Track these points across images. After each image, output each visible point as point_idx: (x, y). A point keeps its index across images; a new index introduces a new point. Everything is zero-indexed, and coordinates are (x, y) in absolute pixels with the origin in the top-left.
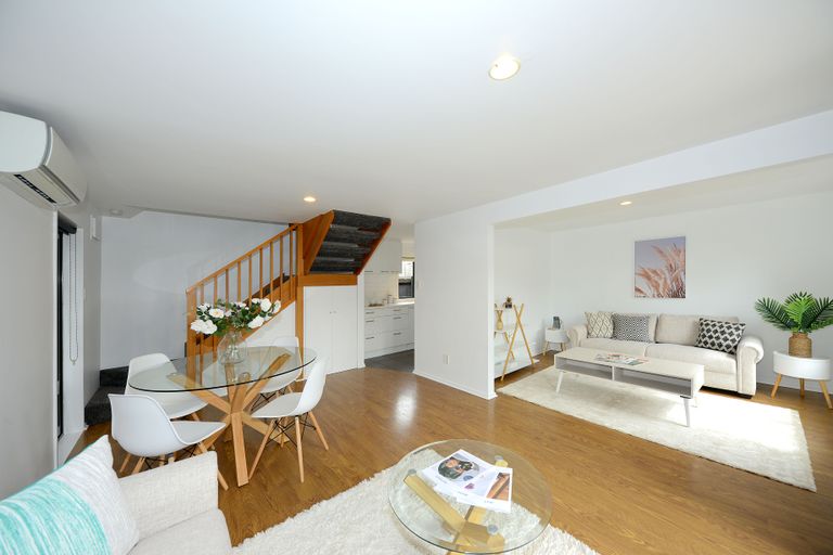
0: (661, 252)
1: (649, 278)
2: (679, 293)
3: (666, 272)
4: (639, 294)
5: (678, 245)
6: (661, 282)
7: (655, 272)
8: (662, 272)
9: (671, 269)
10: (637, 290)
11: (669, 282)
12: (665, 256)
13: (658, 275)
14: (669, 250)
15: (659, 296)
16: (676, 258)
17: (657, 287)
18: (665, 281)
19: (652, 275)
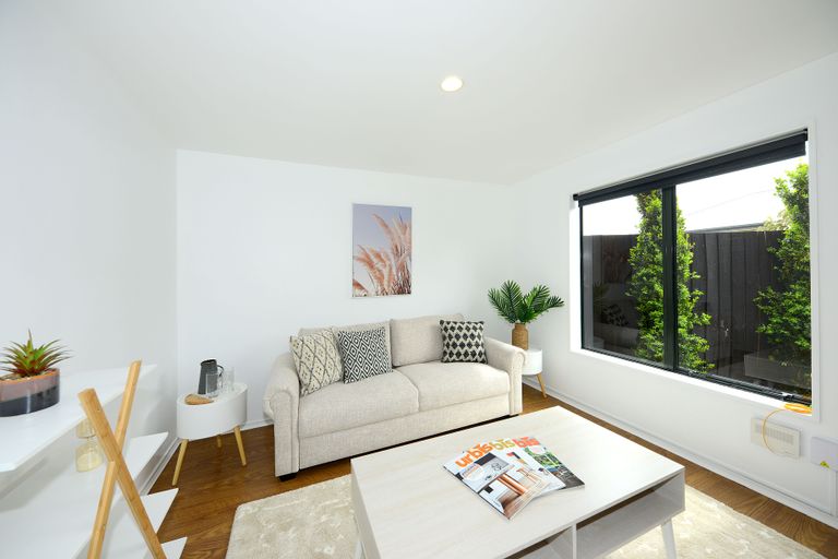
0: (386, 226)
1: (371, 265)
2: (403, 288)
3: (392, 257)
4: (358, 291)
5: (403, 216)
6: (385, 272)
7: (378, 256)
8: (387, 256)
9: (397, 252)
10: (357, 285)
11: (394, 271)
12: (390, 232)
13: (382, 260)
14: (394, 224)
15: (384, 293)
16: (402, 236)
17: (380, 279)
18: (391, 269)
19: (375, 260)
